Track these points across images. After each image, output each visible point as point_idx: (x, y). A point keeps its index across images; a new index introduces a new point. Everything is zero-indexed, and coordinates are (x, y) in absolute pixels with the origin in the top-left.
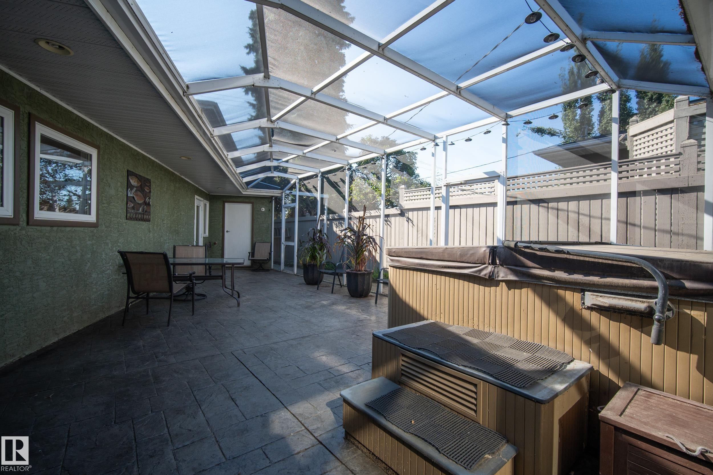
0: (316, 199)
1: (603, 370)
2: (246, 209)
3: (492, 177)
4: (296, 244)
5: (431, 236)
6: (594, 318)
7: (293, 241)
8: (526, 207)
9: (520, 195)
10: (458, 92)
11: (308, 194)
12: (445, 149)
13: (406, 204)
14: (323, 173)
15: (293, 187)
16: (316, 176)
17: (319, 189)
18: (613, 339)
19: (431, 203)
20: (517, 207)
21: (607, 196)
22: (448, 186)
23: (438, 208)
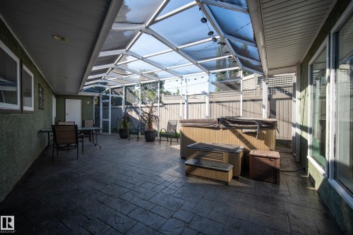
0: (121, 98)
1: (246, 148)
2: (78, 102)
3: (204, 93)
4: (110, 120)
5: (181, 115)
6: (245, 136)
7: (108, 118)
8: (215, 104)
9: (213, 100)
10: (177, 50)
11: (117, 96)
12: (186, 81)
13: (165, 102)
14: (126, 87)
15: (108, 92)
16: (122, 87)
17: (124, 93)
18: (248, 140)
19: (181, 102)
20: (212, 104)
21: (239, 101)
22: (187, 96)
23: (183, 104)
